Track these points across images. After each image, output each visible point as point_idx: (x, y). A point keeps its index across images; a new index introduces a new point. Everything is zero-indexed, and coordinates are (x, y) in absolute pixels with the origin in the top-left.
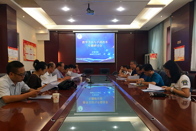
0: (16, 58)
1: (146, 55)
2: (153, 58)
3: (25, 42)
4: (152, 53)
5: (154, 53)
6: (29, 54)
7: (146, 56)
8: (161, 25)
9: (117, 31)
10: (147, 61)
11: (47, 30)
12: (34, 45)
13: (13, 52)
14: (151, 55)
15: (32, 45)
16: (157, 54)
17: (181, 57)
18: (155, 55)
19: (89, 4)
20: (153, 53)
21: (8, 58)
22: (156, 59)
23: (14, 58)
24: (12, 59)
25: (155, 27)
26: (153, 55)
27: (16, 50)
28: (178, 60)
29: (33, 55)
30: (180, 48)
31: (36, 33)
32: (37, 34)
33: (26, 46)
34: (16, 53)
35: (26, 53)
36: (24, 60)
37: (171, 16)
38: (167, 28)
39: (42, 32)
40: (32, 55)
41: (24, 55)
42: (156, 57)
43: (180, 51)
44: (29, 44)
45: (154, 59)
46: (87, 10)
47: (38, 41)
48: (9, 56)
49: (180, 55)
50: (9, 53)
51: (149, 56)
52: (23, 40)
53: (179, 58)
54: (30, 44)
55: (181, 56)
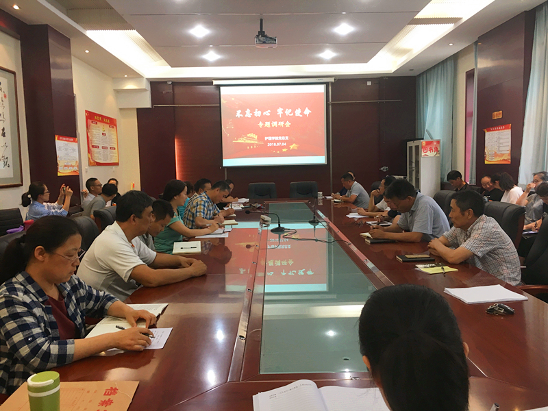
0: (74, 164)
1: (410, 144)
2: (429, 152)
3: (91, 116)
4: (427, 138)
5: (432, 138)
6: (100, 147)
7: (411, 148)
8: (450, 65)
9: (333, 81)
10: (414, 160)
11: (145, 80)
12: (112, 122)
13: (66, 150)
14: (424, 143)
15: (108, 123)
16: (438, 142)
17: (502, 155)
18: (435, 143)
19: (261, 20)
20: (430, 140)
21: (57, 164)
22: (438, 155)
23: (70, 164)
24: (65, 166)
25: (434, 67)
26: (429, 143)
27: (74, 141)
28: (494, 160)
29: (109, 148)
30: (499, 130)
31: (115, 90)
32: (118, 92)
33: (93, 125)
34: (74, 150)
35: (93, 146)
36: (90, 164)
37: (476, 43)
38: (465, 73)
39: (130, 86)
40: (106, 148)
41: (89, 152)
42: (436, 150)
43: (499, 138)
44: (100, 121)
45: (431, 154)
46: (258, 36)
47: (121, 109)
48: (58, 159)
49: (501, 149)
50: (59, 153)
51: (417, 147)
52: (86, 111)
53: (496, 155)
54: (102, 121)
55: (502, 151)
